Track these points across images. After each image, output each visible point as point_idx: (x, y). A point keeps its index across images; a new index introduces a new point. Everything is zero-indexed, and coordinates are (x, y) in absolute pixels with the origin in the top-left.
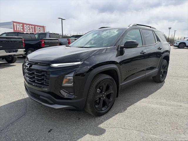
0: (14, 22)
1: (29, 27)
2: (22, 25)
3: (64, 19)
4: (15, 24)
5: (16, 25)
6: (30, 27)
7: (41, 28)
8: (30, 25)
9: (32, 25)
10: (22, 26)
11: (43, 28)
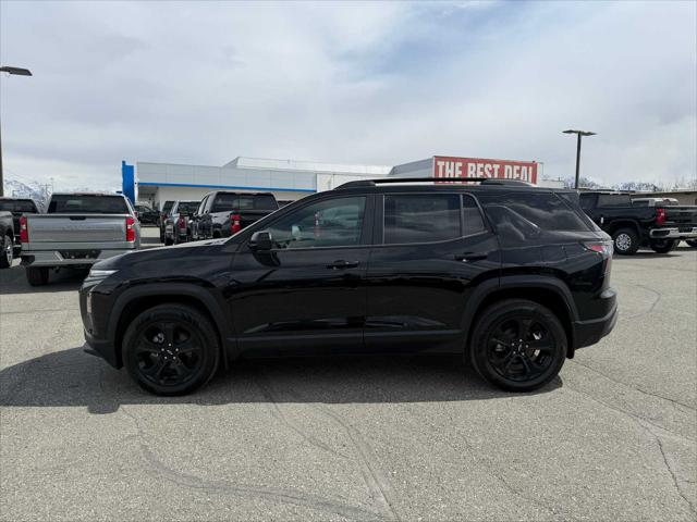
0: (438, 158)
1: (482, 170)
2: (460, 164)
3: (589, 134)
4: (441, 164)
5: (444, 167)
6: (486, 170)
7: (524, 168)
8: (485, 162)
9: (492, 162)
10: (460, 168)
11: (531, 168)
